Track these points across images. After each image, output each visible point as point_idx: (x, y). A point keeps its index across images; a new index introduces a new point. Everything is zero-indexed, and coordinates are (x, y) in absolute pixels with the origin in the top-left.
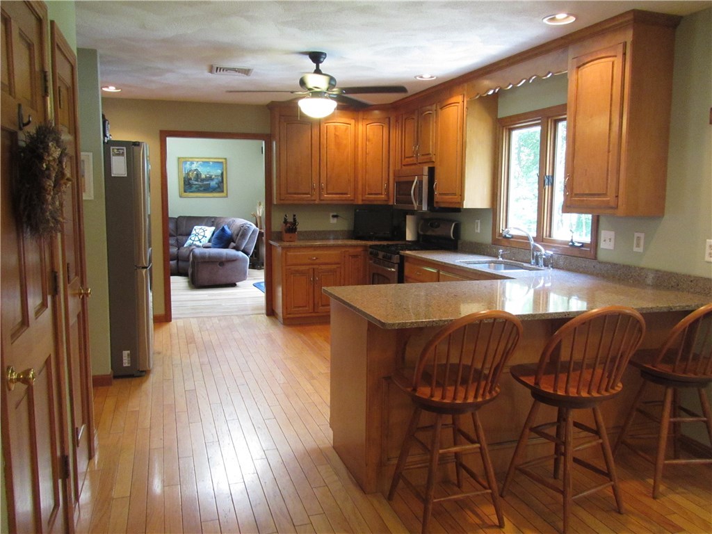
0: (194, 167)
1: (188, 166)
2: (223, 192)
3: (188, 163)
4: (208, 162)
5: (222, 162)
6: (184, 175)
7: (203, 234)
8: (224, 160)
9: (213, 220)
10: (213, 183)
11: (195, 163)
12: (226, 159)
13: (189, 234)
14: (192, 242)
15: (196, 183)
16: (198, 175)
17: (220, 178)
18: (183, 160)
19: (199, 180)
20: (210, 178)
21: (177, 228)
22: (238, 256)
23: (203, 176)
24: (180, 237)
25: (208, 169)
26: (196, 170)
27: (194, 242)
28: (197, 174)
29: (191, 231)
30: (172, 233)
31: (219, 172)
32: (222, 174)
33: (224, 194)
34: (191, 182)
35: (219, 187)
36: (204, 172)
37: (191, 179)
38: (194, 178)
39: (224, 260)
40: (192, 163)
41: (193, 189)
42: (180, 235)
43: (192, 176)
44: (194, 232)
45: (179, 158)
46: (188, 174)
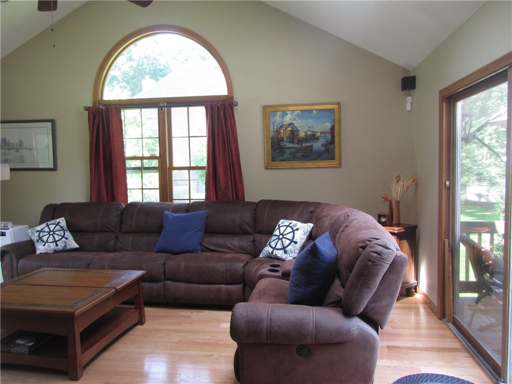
0: (288, 119)
1: (277, 119)
2: (333, 159)
3: (279, 114)
4: (310, 111)
5: (332, 110)
6: (272, 134)
7: (290, 236)
8: (335, 106)
9: (312, 209)
10: (318, 145)
11: (289, 113)
12: (339, 104)
13: (270, 233)
14: (271, 250)
15: (291, 145)
16: (294, 133)
17: (329, 137)
18: (271, 109)
19: (295, 141)
20: (313, 137)
21: (255, 220)
22: (348, 332)
23: (302, 134)
24: (258, 237)
25: (310, 122)
26: (290, 124)
27: (275, 252)
28: (292, 132)
29: (273, 230)
30: (247, 228)
31: (328, 125)
32: (333, 129)
33: (334, 163)
34: (282, 144)
35: (327, 151)
36: (303, 127)
37: (282, 140)
38: (289, 137)
39: (309, 341)
40: (284, 114)
41: (286, 156)
42: (259, 232)
43: (285, 134)
44: (277, 232)
45: (264, 107)
46: (278, 131)
